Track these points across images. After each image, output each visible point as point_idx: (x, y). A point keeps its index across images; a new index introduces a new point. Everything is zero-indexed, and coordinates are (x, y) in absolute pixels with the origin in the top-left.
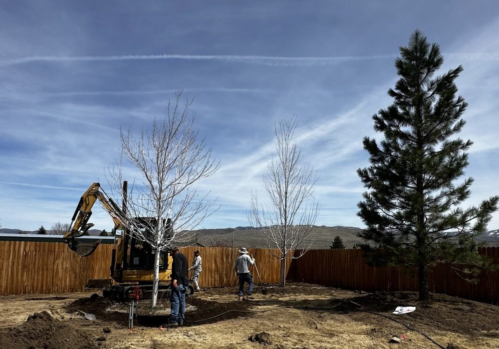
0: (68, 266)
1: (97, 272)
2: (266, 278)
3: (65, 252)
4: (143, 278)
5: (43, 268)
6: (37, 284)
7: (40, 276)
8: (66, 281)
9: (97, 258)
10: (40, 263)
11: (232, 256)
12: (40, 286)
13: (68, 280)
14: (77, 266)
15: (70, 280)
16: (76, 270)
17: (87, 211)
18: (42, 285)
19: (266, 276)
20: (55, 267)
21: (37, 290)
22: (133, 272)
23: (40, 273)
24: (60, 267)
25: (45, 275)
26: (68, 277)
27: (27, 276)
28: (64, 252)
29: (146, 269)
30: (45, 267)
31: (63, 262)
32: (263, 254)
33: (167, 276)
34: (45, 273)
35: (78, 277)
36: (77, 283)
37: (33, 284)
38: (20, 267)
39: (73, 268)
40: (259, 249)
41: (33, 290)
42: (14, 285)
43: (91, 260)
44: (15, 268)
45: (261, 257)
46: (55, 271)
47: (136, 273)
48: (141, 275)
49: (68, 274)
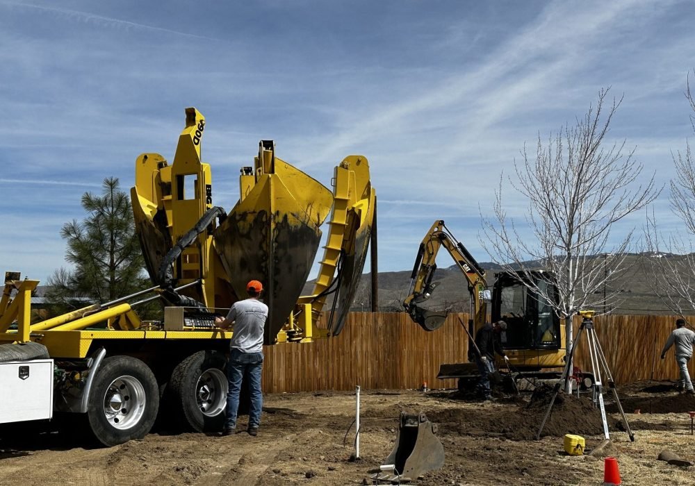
0: (369, 349)
1: (406, 357)
2: (668, 371)
3: (364, 327)
4: (527, 362)
5: (338, 351)
6: (333, 376)
7: (336, 364)
8: (367, 371)
9: (405, 336)
10: (335, 344)
11: (606, 331)
12: (336, 379)
13: (369, 369)
14: (380, 348)
15: (373, 369)
16: (379, 355)
17: (430, 264)
18: (339, 378)
19: (668, 367)
20: (353, 350)
21: (333, 384)
22: (514, 353)
23: (336, 359)
24: (359, 350)
25: (341, 362)
26: (370, 365)
27: (321, 362)
28: (362, 326)
29: (533, 349)
30: (340, 350)
31: (362, 343)
32: (661, 325)
33: (560, 360)
34: (341, 359)
35: (382, 365)
36: (382, 375)
37: (328, 375)
38: (311, 350)
39: (374, 351)
40: (654, 317)
41: (328, 386)
42: (306, 377)
43: (398, 338)
44: (305, 351)
45: (657, 331)
46: (353, 356)
47: (517, 354)
48: (525, 357)
49: (369, 361)
